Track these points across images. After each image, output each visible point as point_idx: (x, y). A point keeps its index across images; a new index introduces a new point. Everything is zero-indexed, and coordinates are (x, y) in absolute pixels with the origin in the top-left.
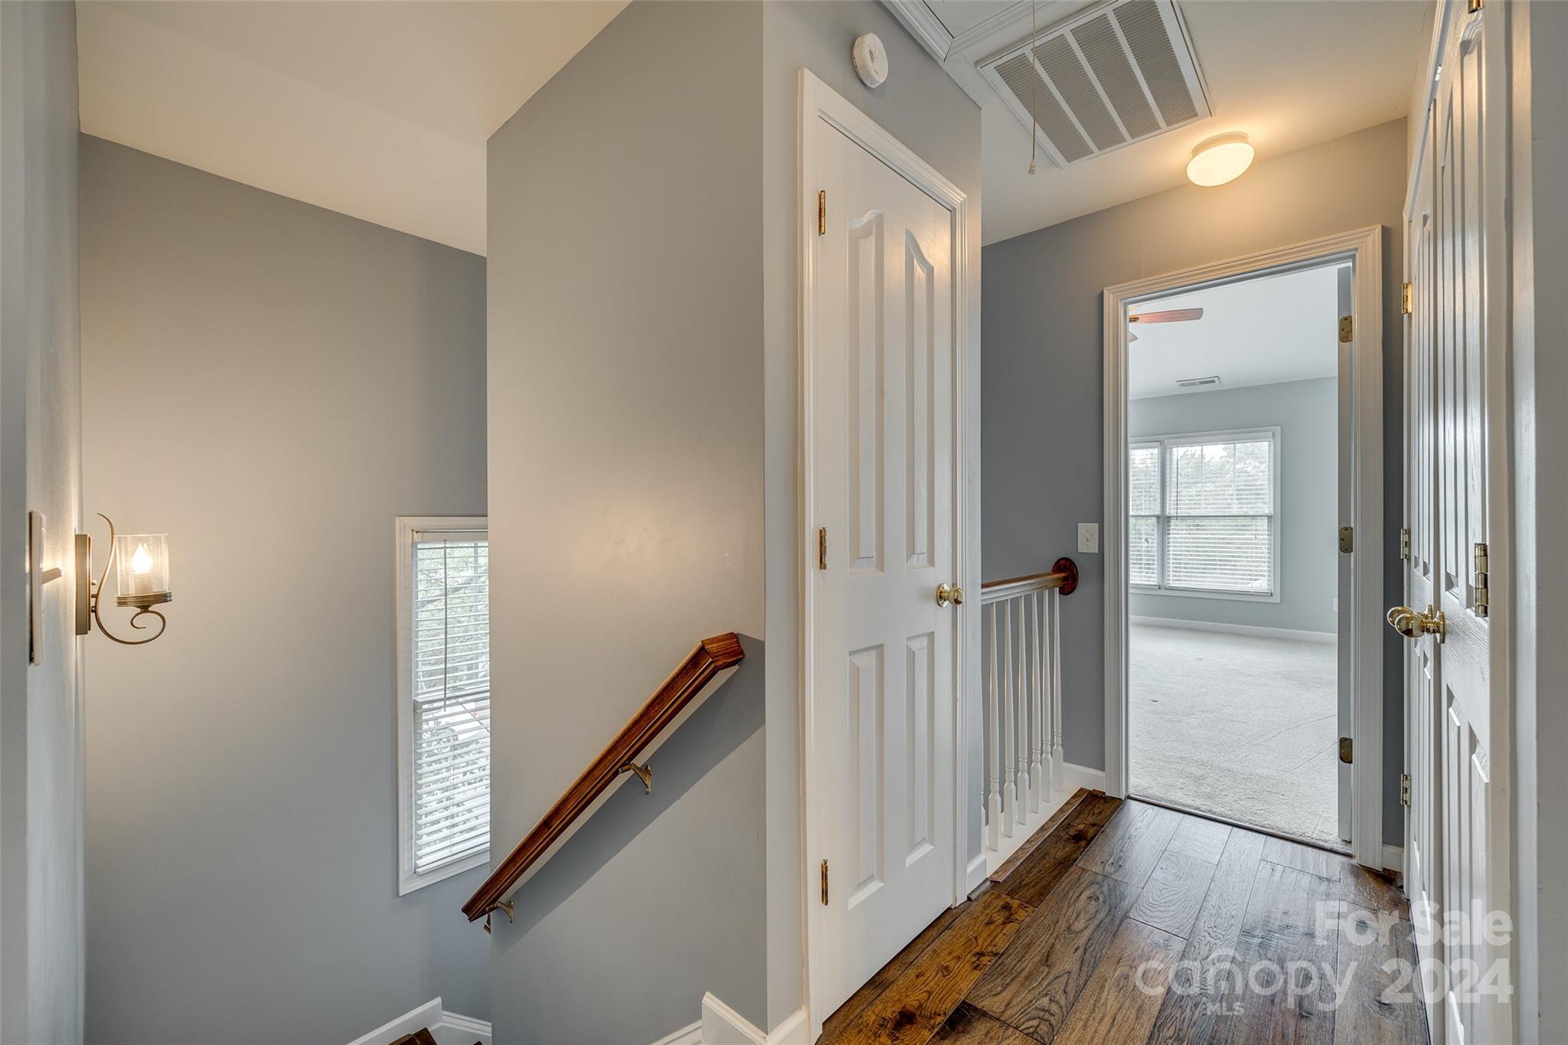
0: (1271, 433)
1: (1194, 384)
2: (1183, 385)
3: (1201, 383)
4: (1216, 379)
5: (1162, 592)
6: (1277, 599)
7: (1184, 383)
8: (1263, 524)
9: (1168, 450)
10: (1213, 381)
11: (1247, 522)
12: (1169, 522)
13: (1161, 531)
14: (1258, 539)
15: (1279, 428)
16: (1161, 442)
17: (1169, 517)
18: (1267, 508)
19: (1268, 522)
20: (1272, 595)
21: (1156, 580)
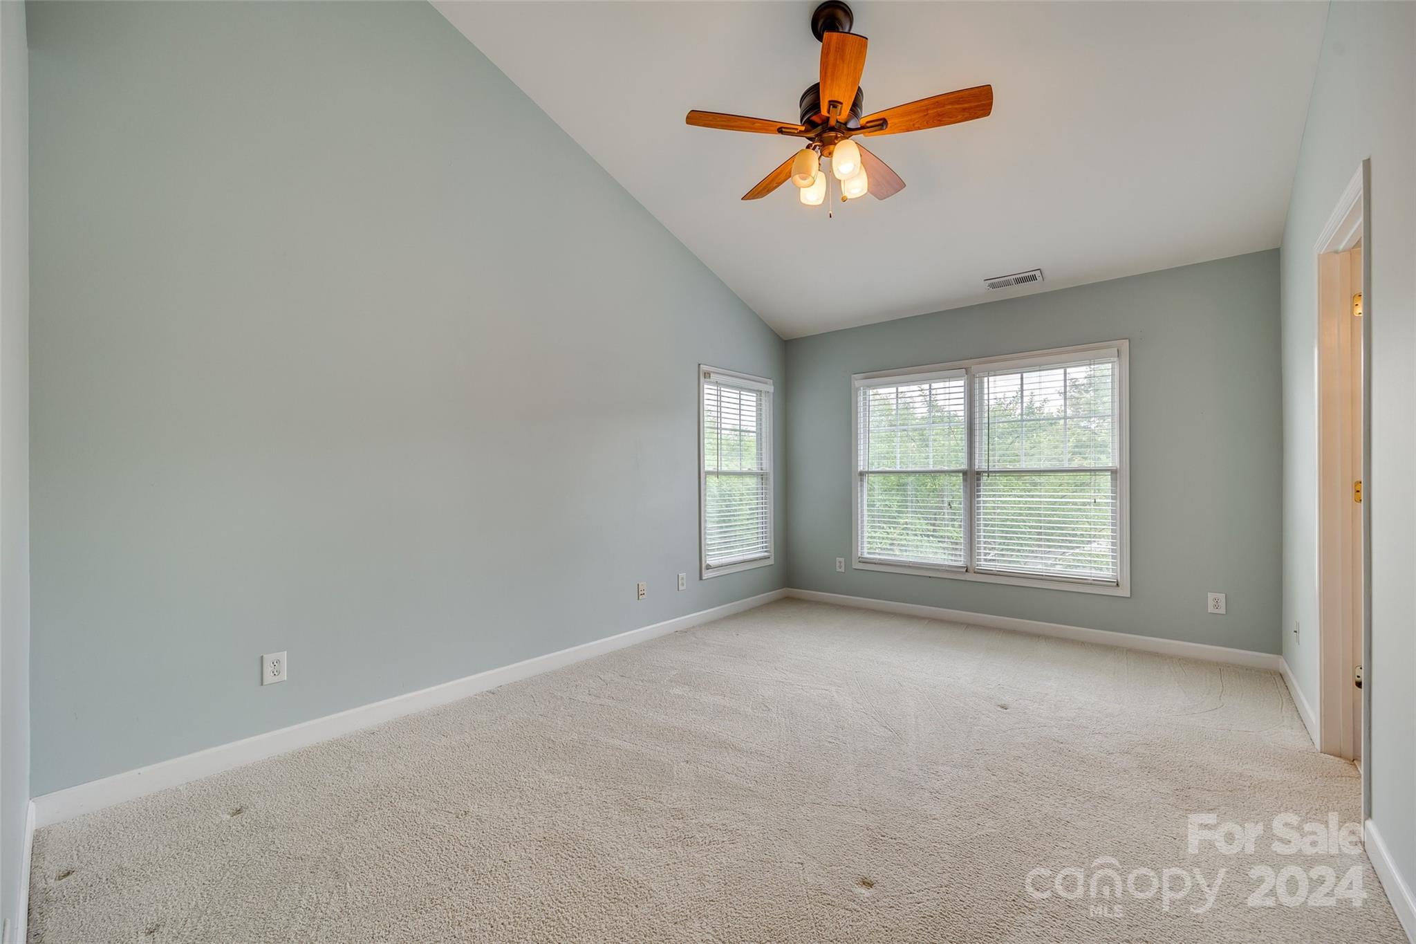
0: (1116, 349)
1: (1008, 284)
2: (993, 286)
3: (1019, 281)
4: (1037, 274)
5: (970, 577)
6: (1125, 591)
7: (996, 284)
8: (1105, 481)
9: (977, 380)
10: (1034, 278)
11: (1085, 478)
12: (979, 479)
13: (968, 491)
14: (1099, 504)
15: (1126, 343)
16: (967, 370)
17: (979, 473)
18: (1109, 459)
19: (1112, 479)
20: (1117, 585)
21: (962, 559)
